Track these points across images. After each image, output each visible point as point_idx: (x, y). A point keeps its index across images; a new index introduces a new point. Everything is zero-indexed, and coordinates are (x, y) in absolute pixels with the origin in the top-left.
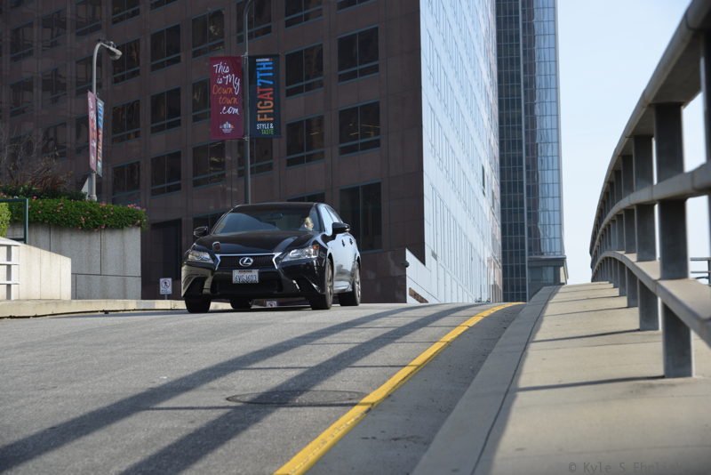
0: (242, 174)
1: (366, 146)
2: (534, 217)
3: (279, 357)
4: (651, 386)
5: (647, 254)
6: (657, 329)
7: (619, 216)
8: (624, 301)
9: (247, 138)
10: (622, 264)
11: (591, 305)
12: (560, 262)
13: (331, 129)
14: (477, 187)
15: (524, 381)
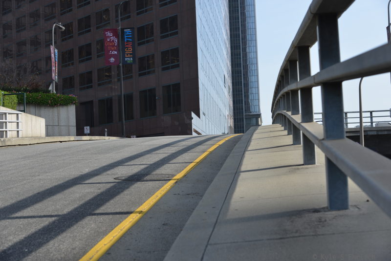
0: (119, 80)
1: (173, 67)
2: (247, 96)
3: (137, 160)
4: (298, 169)
5: (295, 112)
6: (300, 144)
7: (283, 95)
8: (286, 132)
9: (121, 65)
10: (285, 116)
11: (272, 134)
12: (259, 116)
13: (158, 59)
14: (222, 84)
15: (243, 168)
